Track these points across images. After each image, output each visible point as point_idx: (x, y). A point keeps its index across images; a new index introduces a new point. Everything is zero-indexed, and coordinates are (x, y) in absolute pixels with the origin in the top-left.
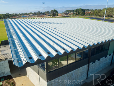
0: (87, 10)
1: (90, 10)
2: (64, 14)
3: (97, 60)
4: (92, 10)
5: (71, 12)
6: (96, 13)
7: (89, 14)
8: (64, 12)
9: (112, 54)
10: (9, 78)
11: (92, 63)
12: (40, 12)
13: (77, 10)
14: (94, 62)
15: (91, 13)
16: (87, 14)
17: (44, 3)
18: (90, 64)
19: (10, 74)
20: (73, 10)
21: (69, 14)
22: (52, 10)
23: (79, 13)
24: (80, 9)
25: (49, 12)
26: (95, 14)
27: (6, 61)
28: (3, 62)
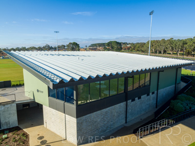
0: (124, 43)
1: (129, 44)
2: (90, 49)
3: (137, 98)
4: (133, 44)
5: (100, 46)
6: (139, 47)
7: (129, 49)
8: (90, 46)
9: (156, 92)
11: (131, 100)
12: (49, 46)
13: (109, 44)
14: (133, 100)
15: (130, 47)
16: (125, 49)
18: (128, 101)
19: (17, 125)
20: (104, 44)
21: (97, 49)
22: (70, 43)
23: (112, 48)
24: (114, 42)
25: (65, 46)
26: (136, 49)
27: (13, 104)
28: (9, 106)
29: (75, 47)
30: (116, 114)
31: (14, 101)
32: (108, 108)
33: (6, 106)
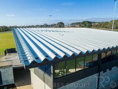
0: (93, 22)
1: (97, 23)
2: (71, 26)
3: (108, 70)
4: (99, 23)
5: (77, 24)
6: (104, 25)
7: (96, 26)
8: (71, 25)
10: (12, 87)
11: (103, 72)
12: (46, 24)
13: (83, 23)
14: (105, 71)
15: (98, 25)
16: (94, 26)
17: (50, 16)
18: (101, 72)
20: (80, 23)
21: (75, 26)
22: (59, 23)
23: (85, 25)
24: (87, 21)
25: (55, 25)
26: (102, 26)
27: (10, 68)
28: (7, 69)
29: (61, 25)
30: (89, 84)
31: (11, 66)
32: (82, 79)
33: (6, 69)
